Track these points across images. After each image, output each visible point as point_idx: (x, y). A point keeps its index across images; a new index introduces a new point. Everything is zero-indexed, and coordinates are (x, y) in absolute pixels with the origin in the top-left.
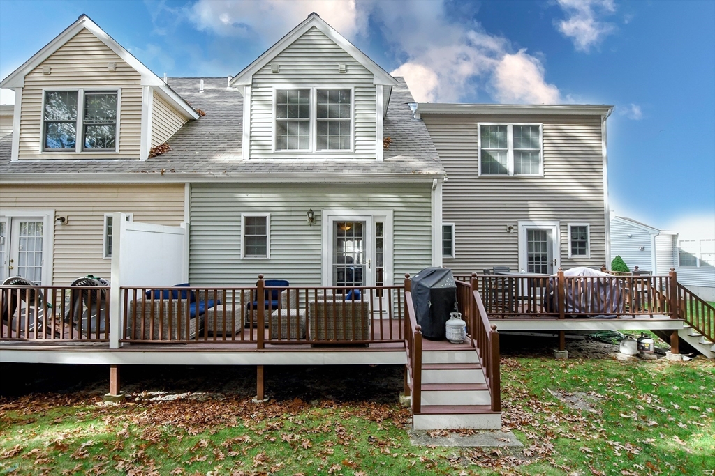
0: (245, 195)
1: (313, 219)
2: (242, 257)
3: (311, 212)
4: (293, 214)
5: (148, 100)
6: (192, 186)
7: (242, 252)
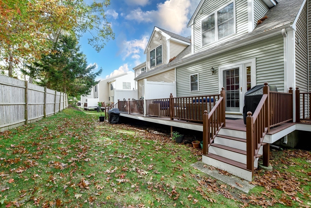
0: (191, 68)
1: (214, 72)
2: (190, 91)
3: (212, 68)
4: (207, 71)
5: (168, 44)
6: (177, 68)
7: (190, 90)
